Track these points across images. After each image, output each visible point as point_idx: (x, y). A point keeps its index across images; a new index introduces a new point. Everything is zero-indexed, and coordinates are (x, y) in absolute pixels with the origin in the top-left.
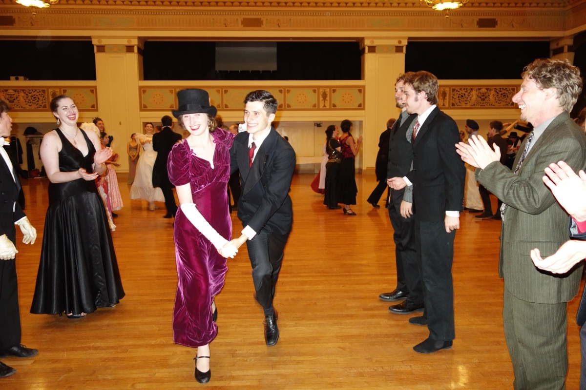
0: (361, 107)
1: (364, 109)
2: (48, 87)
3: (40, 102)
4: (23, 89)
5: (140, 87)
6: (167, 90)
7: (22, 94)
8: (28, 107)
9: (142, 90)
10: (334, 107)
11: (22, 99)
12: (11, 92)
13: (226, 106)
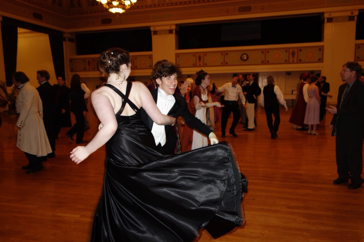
0: (321, 60)
1: (322, 62)
6: (191, 55)
9: (177, 56)
10: (300, 61)
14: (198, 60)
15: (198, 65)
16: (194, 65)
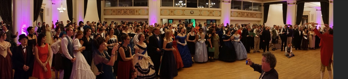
0: (220, 16)
2: (135, 9)
3: (133, 13)
4: (129, 9)
5: (161, 9)
6: (168, 10)
7: (128, 11)
8: (129, 14)
9: (161, 10)
10: (213, 16)
11: (128, 12)
12: (125, 10)
13: (184, 14)
14: (171, 12)
15: (171, 15)
16: (169, 14)
